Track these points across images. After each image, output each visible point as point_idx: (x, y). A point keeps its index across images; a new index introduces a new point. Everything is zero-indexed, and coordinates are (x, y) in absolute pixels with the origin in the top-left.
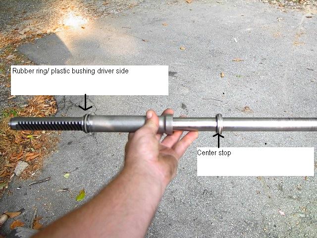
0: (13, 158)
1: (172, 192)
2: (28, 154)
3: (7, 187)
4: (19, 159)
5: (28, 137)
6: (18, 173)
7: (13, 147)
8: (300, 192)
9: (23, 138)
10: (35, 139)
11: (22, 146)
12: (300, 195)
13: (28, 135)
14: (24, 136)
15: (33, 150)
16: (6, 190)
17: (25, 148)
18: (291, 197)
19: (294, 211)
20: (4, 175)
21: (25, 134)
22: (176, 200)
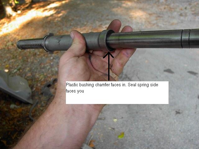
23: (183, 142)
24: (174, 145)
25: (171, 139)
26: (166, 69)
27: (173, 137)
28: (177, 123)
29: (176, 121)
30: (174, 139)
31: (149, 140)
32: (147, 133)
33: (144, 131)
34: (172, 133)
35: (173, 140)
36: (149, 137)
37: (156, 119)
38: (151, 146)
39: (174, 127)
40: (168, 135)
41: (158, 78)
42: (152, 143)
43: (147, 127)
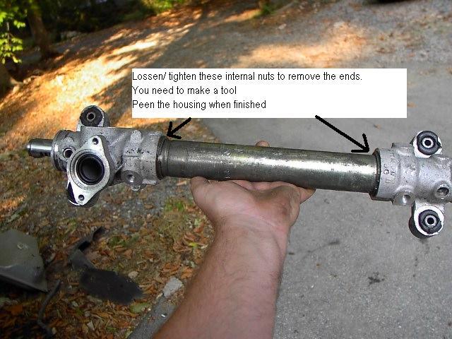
0: (165, 270)
2: (185, 269)
3: (149, 310)
4: (173, 273)
5: (191, 244)
6: (167, 293)
7: (169, 255)
9: (183, 244)
10: (199, 249)
11: (179, 256)
13: (192, 242)
14: (186, 243)
15: (193, 265)
16: (148, 313)
17: (184, 259)
20: (150, 291)
21: (187, 240)
28: (373, 305)
29: (369, 300)
39: (364, 315)
43: (304, 322)
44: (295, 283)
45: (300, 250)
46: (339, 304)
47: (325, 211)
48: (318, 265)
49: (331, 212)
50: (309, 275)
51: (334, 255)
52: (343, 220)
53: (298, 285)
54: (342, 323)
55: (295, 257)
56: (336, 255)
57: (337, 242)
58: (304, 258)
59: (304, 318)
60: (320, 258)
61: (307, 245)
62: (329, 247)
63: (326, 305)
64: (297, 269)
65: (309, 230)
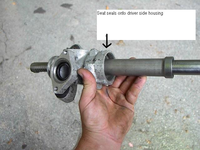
1: (51, 121)
8: (149, 126)
12: (148, 128)
18: (140, 131)
19: (141, 144)
22: (52, 128)
23: (52, 105)
24: (43, 113)
25: (40, 106)
26: (36, 9)
27: (42, 102)
28: (46, 82)
29: (45, 79)
30: (43, 105)
31: (15, 116)
32: (12, 108)
33: (9, 106)
34: (40, 97)
35: (41, 107)
36: (15, 112)
37: (23, 85)
38: (17, 124)
39: (43, 88)
40: (36, 102)
41: (26, 25)
42: (18, 119)
43: (13, 99)
44: (9, 77)
45: (11, 57)
46: (31, 85)
47: (25, 30)
48: (20, 64)
49: (28, 30)
50: (16, 71)
51: (28, 56)
52: (33, 34)
53: (10, 78)
54: (32, 95)
55: (9, 61)
56: (30, 56)
57: (30, 48)
58: (14, 60)
59: (13, 97)
60: (21, 59)
61: (15, 53)
62: (26, 52)
63: (24, 87)
64: (10, 68)
65: (16, 43)
